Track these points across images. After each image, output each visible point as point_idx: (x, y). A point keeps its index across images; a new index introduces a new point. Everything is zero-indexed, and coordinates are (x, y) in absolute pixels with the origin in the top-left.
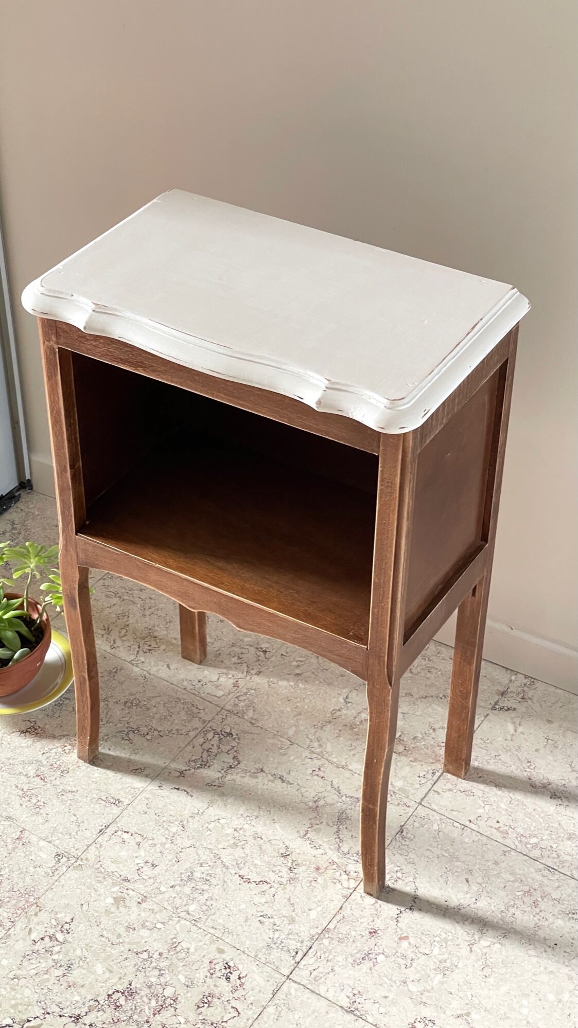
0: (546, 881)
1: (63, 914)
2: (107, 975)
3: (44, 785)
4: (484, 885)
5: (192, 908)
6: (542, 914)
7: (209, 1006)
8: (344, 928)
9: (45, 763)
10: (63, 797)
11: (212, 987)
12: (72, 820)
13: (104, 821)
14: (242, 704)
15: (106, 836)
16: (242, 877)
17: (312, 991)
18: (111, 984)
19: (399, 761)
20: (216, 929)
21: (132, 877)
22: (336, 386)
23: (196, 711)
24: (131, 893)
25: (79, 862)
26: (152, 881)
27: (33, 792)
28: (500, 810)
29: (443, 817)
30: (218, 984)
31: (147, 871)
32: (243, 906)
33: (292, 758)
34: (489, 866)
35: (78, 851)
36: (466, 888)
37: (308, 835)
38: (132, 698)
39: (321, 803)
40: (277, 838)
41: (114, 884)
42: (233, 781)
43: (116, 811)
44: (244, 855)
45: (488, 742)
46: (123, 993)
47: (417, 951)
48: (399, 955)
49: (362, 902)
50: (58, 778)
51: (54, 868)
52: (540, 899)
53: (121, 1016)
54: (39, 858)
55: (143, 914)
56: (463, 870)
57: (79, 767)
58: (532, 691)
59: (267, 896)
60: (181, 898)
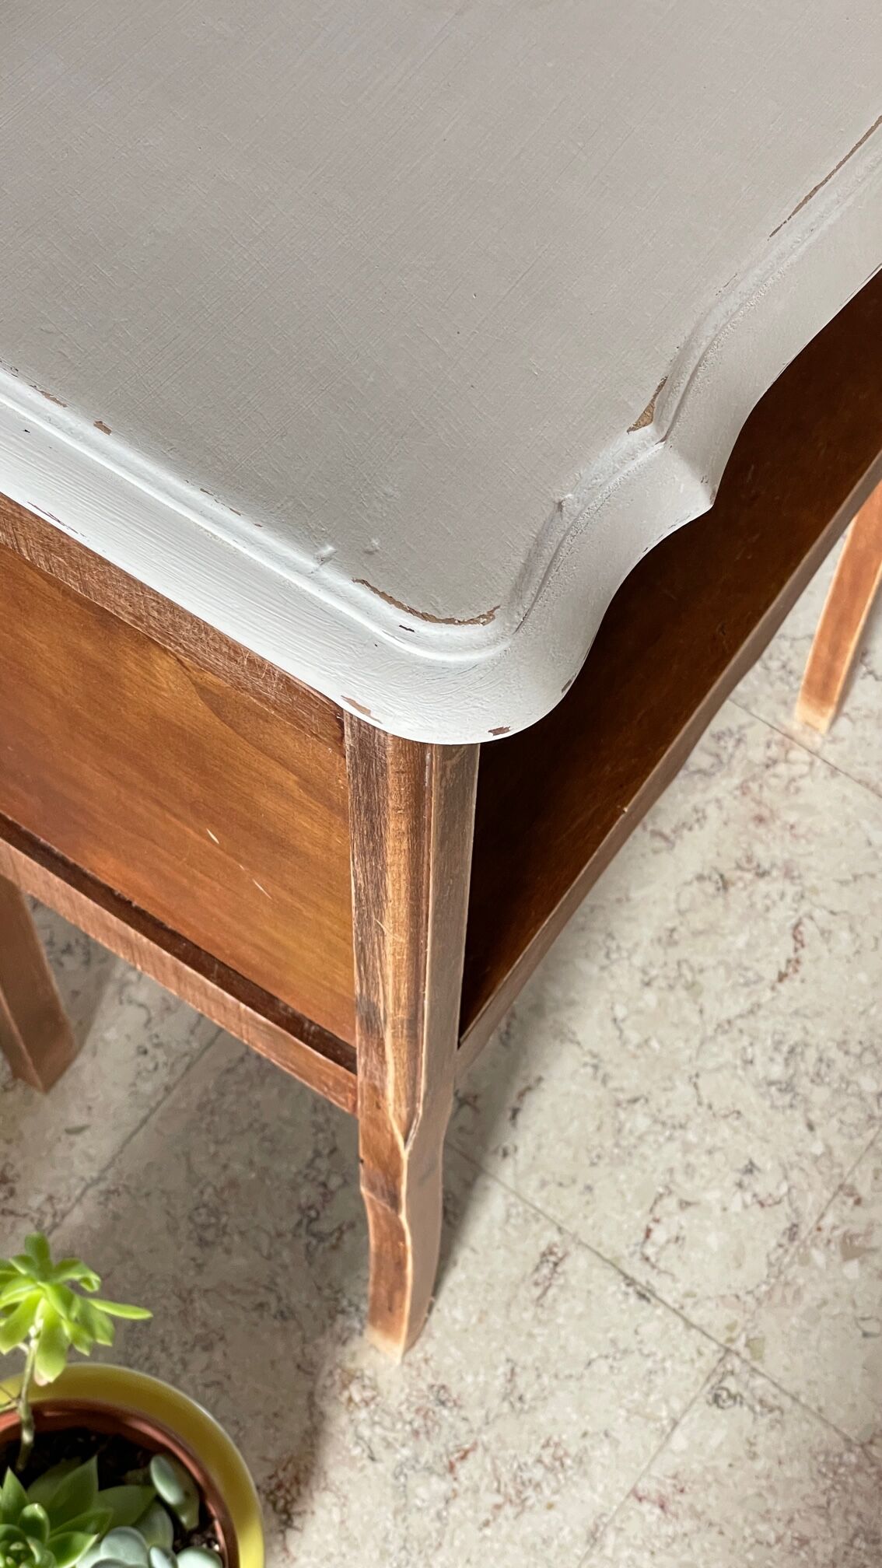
3: (486, 1450)
9: (406, 1452)
10: (528, 1396)
12: (605, 1370)
13: (612, 1289)
15: (657, 1282)
16: (782, 977)
21: (783, 1218)
24: (829, 1220)
25: (740, 1345)
26: (795, 1175)
27: (506, 1477)
31: (767, 1184)
35: (705, 1351)
37: (667, 831)
38: (184, 1226)
40: (672, 896)
41: (805, 1260)
43: (578, 1263)
44: (721, 971)
50: (463, 1413)
51: (758, 1408)
54: (725, 1448)
57: (426, 1361)
59: (833, 927)
60: (843, 1109)
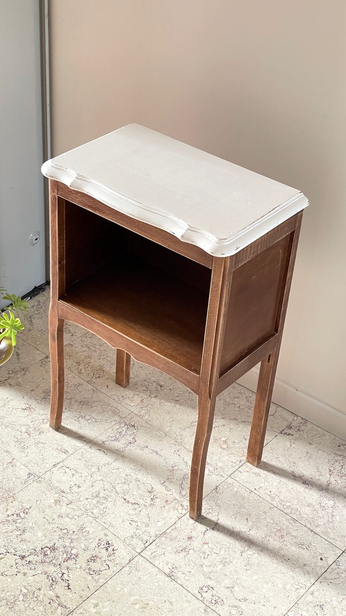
0: (290, 526)
1: (26, 504)
2: (44, 538)
3: (29, 438)
4: (256, 523)
5: (95, 511)
6: (285, 543)
7: (94, 562)
8: (174, 534)
9: (32, 426)
10: (38, 445)
11: (98, 552)
12: (40, 457)
13: (57, 461)
14: (143, 411)
15: (56, 468)
16: (125, 499)
17: (151, 563)
18: (44, 543)
19: (223, 453)
20: (106, 523)
21: (66, 491)
22: (193, 229)
23: (118, 411)
24: (64, 498)
25: (40, 479)
26: (76, 494)
27: (23, 440)
28: (273, 486)
29: (241, 485)
30: (101, 551)
31: (75, 489)
32: (123, 514)
33: (164, 443)
34: (261, 514)
35: (40, 474)
36: (245, 523)
37: (165, 484)
38: (85, 400)
39: (176, 468)
40: (148, 482)
41: (56, 493)
42: (130, 450)
43: (64, 456)
44: (128, 488)
45: (274, 450)
46: (49, 548)
47: (212, 551)
48: (202, 551)
49: (187, 522)
50: (37, 435)
51: (26, 480)
52: (285, 535)
53: (46, 560)
54: (19, 474)
55: (68, 510)
56: (246, 514)
57: (49, 431)
58: (305, 427)
59: (137, 511)
60: (90, 505)
